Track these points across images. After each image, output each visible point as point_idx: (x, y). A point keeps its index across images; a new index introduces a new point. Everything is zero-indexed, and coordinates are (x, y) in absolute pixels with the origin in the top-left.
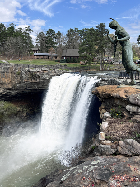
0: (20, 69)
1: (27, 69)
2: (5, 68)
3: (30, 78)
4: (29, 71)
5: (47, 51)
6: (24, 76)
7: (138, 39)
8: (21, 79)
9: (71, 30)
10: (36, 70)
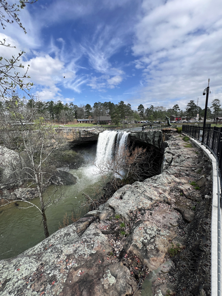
0: (78, 130)
1: (83, 129)
2: (68, 130)
3: (86, 135)
4: (85, 131)
5: (87, 118)
6: (82, 133)
7: (138, 108)
8: (80, 136)
9: (96, 103)
10: (89, 130)
